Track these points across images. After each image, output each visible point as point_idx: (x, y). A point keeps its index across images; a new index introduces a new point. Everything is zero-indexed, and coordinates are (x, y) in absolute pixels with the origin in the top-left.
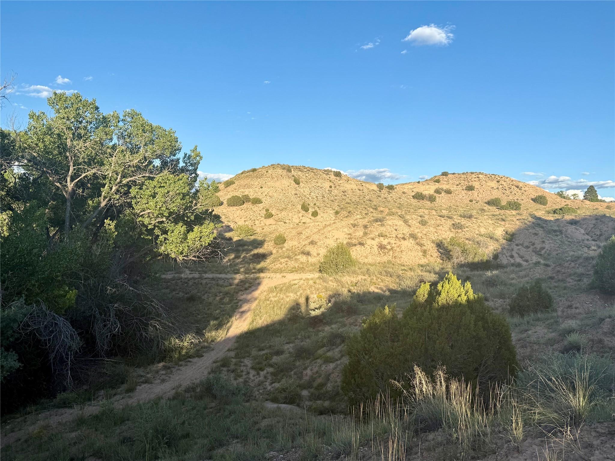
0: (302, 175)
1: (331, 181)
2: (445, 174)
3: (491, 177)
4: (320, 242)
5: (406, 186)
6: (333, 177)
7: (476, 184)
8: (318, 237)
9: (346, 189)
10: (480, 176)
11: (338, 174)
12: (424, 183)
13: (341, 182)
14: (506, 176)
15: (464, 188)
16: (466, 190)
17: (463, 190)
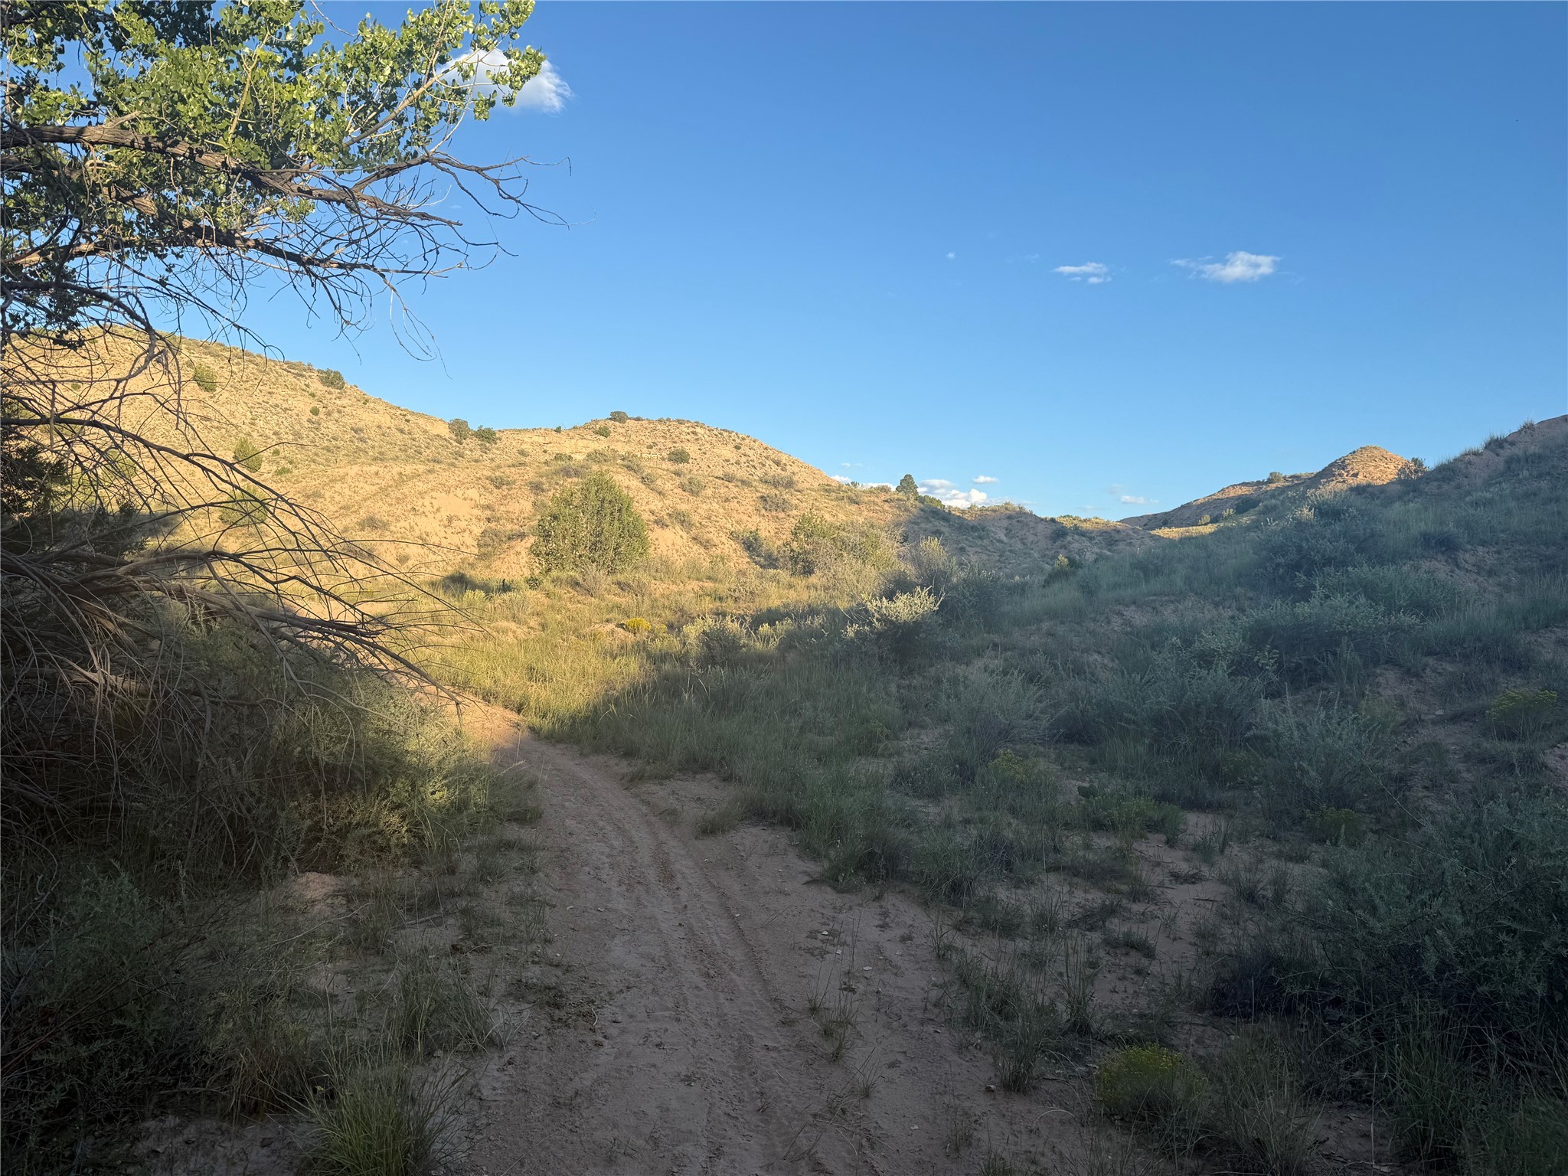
0: (217, 368)
1: (313, 395)
2: (618, 417)
3: (722, 435)
4: (398, 525)
5: (526, 437)
6: (317, 386)
7: (691, 449)
8: (385, 508)
9: (361, 425)
10: (698, 430)
11: (332, 380)
12: (571, 434)
13: (344, 402)
14: (753, 437)
15: (665, 454)
16: (670, 460)
17: (663, 459)
